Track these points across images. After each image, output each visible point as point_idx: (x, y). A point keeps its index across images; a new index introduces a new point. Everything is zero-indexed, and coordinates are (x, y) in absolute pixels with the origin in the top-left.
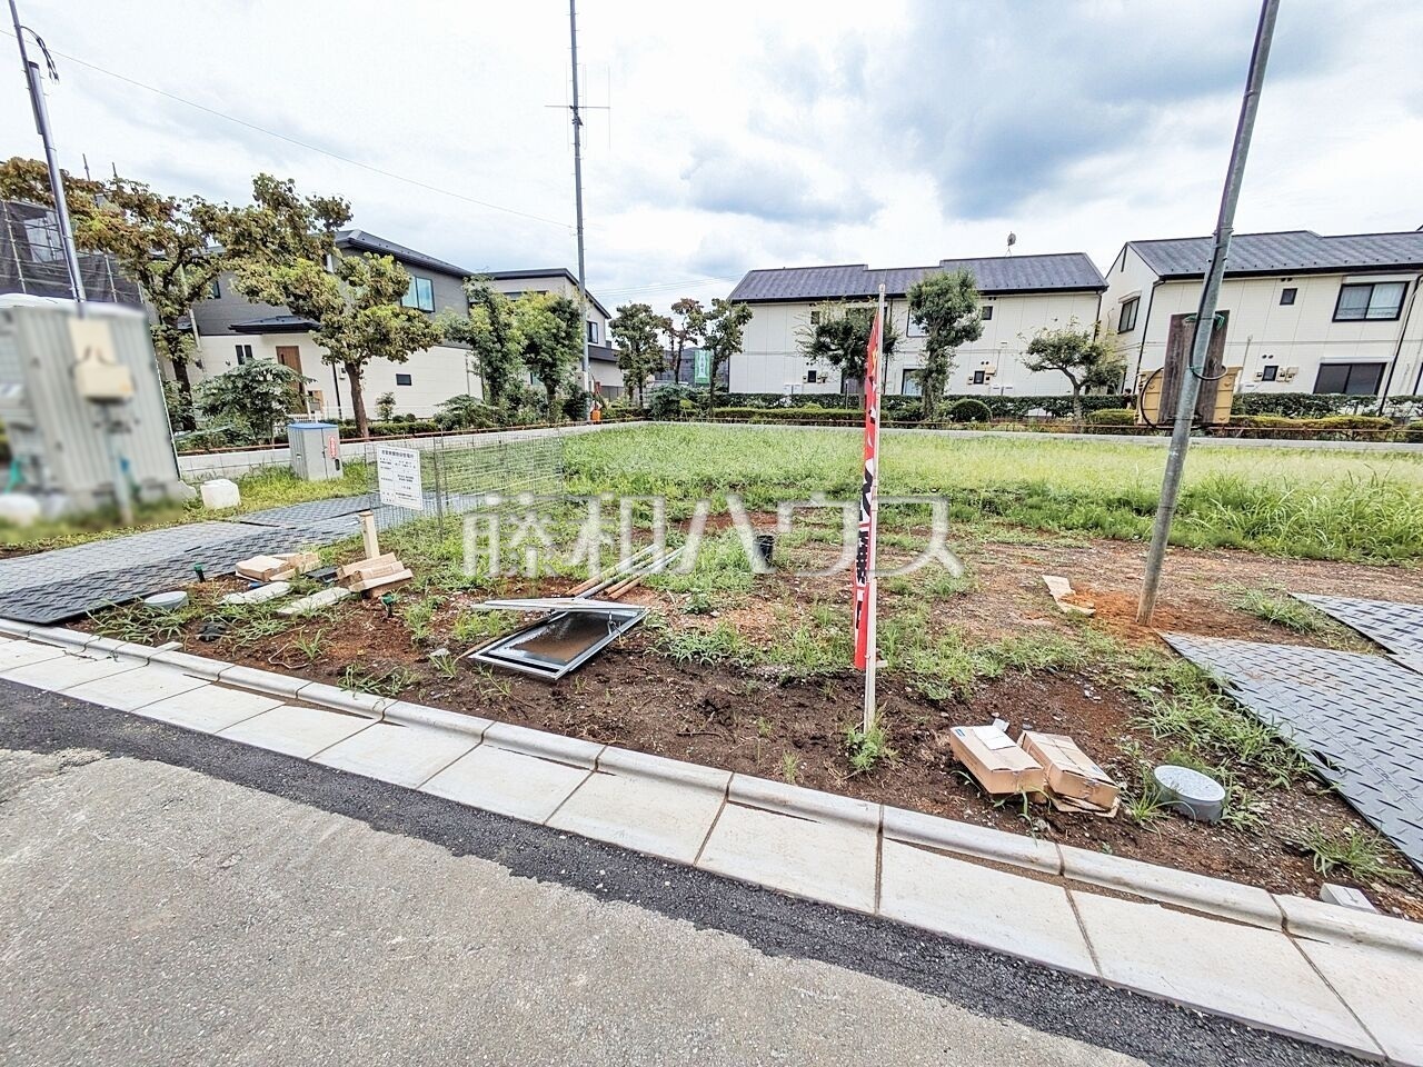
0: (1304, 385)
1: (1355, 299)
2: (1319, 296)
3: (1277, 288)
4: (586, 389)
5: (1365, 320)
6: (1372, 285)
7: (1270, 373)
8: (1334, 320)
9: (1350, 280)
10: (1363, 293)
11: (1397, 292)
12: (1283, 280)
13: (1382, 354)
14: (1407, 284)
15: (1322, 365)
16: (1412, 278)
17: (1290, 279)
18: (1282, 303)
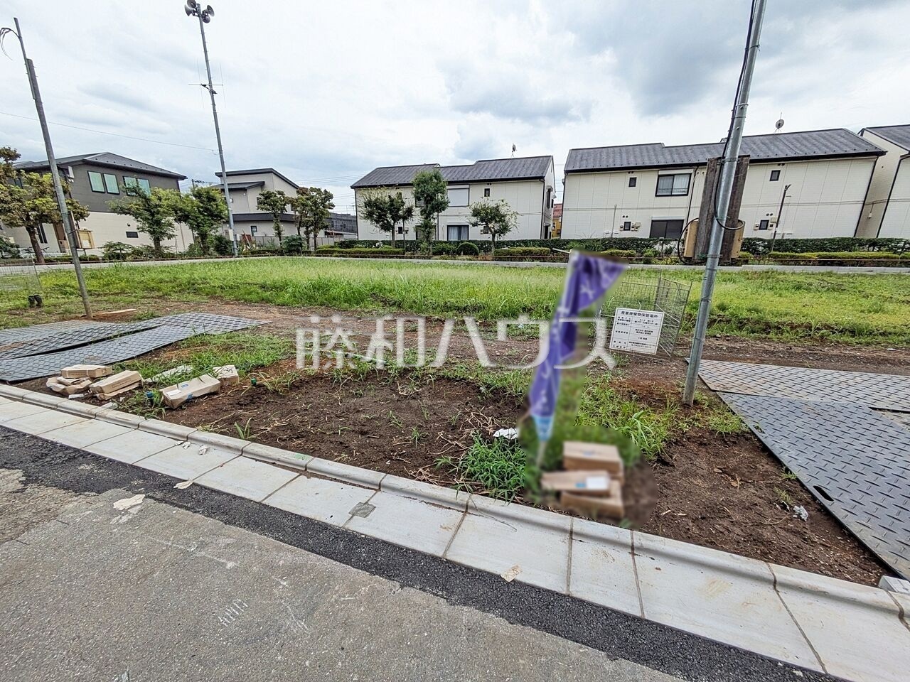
0: (644, 233)
1: (665, 183)
2: (648, 182)
3: (626, 177)
4: (232, 239)
5: (671, 195)
6: (673, 175)
7: (627, 226)
8: (656, 196)
9: (661, 173)
10: (669, 180)
11: (684, 181)
12: (629, 173)
13: (681, 215)
14: (691, 174)
15: (653, 221)
16: (691, 171)
17: (632, 172)
18: (630, 186)
